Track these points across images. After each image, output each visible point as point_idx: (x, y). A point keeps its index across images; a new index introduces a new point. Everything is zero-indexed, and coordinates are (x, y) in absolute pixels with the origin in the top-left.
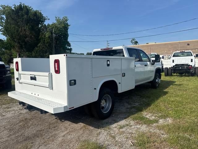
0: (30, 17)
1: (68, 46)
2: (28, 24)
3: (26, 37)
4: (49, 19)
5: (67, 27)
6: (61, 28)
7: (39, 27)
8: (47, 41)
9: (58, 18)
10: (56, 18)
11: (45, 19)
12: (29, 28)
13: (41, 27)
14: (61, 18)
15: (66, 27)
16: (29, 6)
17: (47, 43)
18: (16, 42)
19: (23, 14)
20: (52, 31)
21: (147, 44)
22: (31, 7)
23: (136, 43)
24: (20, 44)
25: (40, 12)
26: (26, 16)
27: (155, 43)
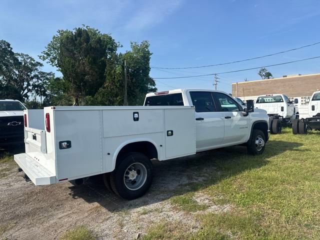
0: (91, 45)
1: (151, 85)
2: (88, 56)
3: (85, 75)
4: (122, 46)
5: (148, 57)
6: (138, 59)
7: (107, 58)
8: (117, 78)
9: (134, 44)
10: (132, 43)
11: (116, 47)
12: (89, 62)
13: (110, 58)
14: (140, 44)
15: (146, 57)
16: (96, 29)
17: (117, 82)
18: (71, 82)
19: (82, 41)
20: (124, 63)
21: (284, 77)
22: (97, 30)
23: (268, 75)
24: (77, 85)
25: (110, 37)
26: (85, 44)
27: (300, 75)
